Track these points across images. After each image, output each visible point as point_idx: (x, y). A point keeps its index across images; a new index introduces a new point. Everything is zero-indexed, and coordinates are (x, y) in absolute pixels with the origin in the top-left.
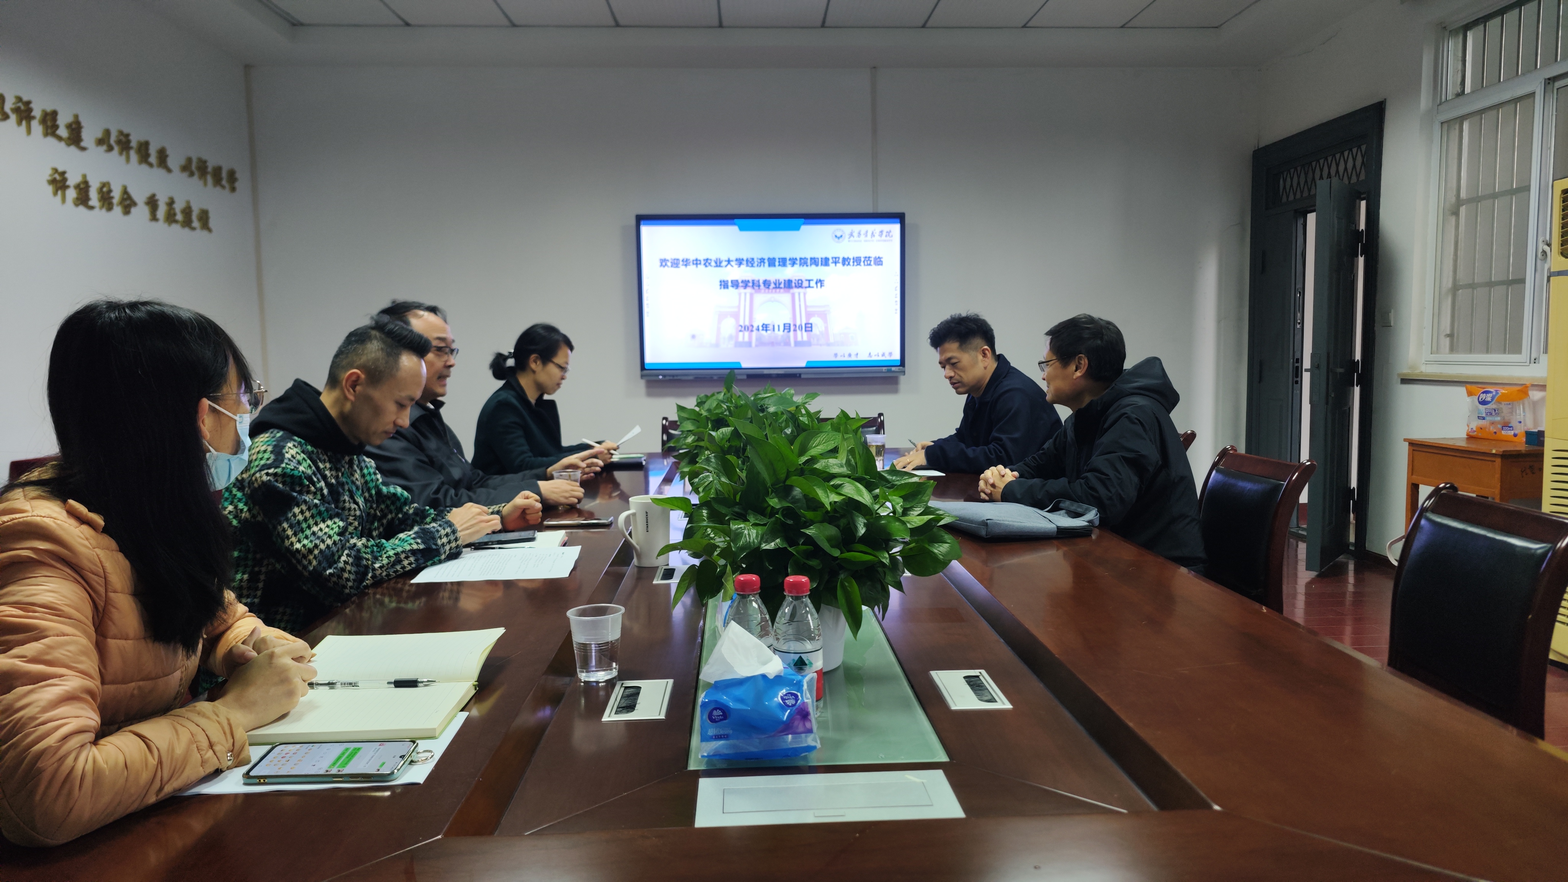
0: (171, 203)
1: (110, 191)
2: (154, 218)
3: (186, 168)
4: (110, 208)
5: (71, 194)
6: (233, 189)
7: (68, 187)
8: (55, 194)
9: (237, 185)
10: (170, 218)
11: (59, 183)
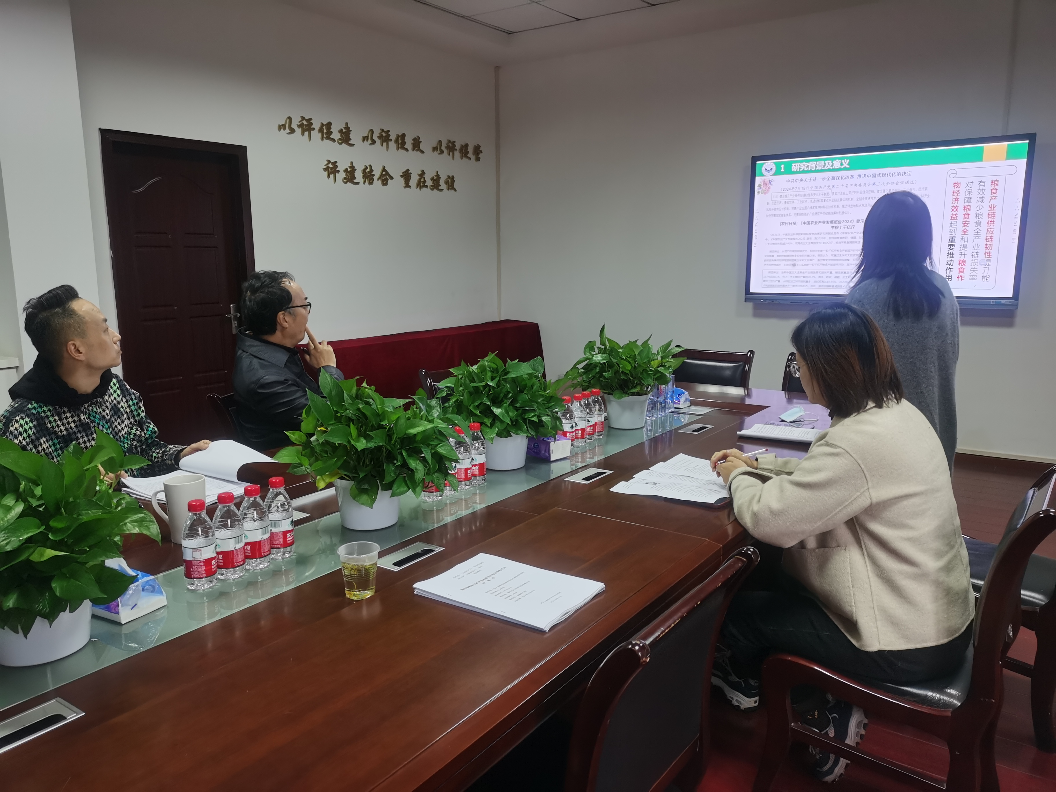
0: (422, 174)
1: (372, 171)
2: (407, 185)
3: (437, 148)
4: (371, 182)
5: (341, 176)
6: (478, 159)
7: (338, 171)
8: (329, 177)
9: (481, 155)
10: (421, 184)
11: (332, 169)
